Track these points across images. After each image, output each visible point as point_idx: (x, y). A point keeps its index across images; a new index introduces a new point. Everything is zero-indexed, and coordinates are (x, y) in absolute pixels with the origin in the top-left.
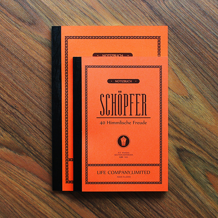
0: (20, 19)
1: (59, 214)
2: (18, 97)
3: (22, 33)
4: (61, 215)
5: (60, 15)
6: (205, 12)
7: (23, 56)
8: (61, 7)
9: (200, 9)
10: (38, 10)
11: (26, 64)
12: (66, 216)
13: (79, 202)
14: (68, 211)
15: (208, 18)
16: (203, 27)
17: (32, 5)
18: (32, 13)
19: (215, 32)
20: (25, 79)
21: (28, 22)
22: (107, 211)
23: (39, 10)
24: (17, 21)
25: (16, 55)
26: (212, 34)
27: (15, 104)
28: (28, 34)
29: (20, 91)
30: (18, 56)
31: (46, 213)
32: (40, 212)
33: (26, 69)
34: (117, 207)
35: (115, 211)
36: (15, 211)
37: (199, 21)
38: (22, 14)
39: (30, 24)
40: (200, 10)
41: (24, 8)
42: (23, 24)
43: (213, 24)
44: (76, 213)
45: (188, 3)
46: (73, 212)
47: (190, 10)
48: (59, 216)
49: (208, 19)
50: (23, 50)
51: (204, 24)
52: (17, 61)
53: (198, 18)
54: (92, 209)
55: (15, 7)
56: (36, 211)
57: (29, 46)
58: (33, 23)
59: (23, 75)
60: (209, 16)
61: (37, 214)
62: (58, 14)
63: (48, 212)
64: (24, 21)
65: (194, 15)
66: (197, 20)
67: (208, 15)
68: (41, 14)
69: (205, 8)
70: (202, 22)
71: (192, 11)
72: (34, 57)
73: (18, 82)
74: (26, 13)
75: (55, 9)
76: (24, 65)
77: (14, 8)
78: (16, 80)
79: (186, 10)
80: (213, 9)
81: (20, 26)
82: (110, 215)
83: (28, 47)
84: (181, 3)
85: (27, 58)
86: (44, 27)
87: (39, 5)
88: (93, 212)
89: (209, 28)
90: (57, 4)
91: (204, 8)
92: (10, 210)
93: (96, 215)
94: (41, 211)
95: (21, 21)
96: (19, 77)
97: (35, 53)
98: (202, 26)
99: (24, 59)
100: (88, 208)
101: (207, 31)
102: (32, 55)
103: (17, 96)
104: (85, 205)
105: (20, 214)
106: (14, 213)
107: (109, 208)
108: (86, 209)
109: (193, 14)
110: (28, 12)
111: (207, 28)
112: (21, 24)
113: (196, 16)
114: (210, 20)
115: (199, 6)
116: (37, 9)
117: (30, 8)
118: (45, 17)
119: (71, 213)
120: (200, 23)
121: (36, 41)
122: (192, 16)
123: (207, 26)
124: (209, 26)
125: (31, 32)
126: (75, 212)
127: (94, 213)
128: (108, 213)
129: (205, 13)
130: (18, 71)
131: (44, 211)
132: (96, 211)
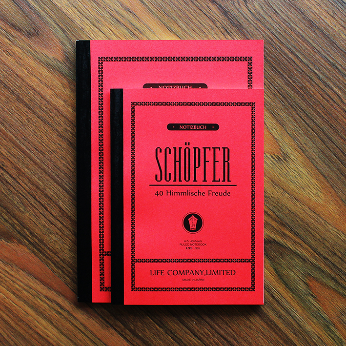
0: (14, 26)
1: (68, 338)
2: (7, 150)
3: (16, 49)
4: (70, 340)
5: (78, 21)
6: (313, 22)
7: (17, 86)
8: (80, 8)
9: (304, 16)
10: (43, 13)
11: (21, 97)
12: (79, 341)
13: (101, 319)
14: (83, 333)
15: (317, 32)
16: (309, 47)
17: (34, 4)
18: (34, 16)
19: (328, 55)
20: (19, 121)
21: (26, 31)
22: (146, 336)
23: (45, 12)
24: (10, 30)
25: (5, 82)
26: (322, 58)
27: (3, 160)
28: (27, 51)
29: (11, 140)
30: (9, 84)
31: (48, 336)
32: (38, 333)
33: (21, 106)
34: (161, 330)
35: (158, 335)
37: (302, 37)
38: (18, 19)
39: (29, 34)
40: (304, 18)
41: (21, 9)
42: (19, 34)
43: (324, 41)
44: (96, 337)
45: (285, 7)
46: (90, 335)
47: (288, 18)
48: (68, 340)
49: (316, 34)
50: (17, 75)
51: (310, 41)
52: (7, 93)
53: (300, 32)
54: (122, 331)
55: (7, 7)
56: (31, 332)
57: (27, 69)
58: (34, 33)
59: (16, 115)
60: (318, 29)
61: (32, 337)
62: (75, 20)
63: (51, 335)
64: (19, 30)
65: (294, 26)
66: (299, 35)
67: (318, 27)
68: (48, 19)
69: (313, 15)
70: (307, 38)
71: (291, 21)
72: (35, 86)
73: (8, 126)
74: (24, 17)
75: (70, 12)
76: (19, 99)
77: (5, 8)
78: (4, 122)
79: (282, 18)
80: (326, 17)
81: (13, 37)
82: (150, 342)
83: (25, 71)
84: (274, 7)
85: (23, 89)
86: (52, 40)
87: (45, 4)
88: (122, 335)
89: (317, 48)
90: (74, 4)
91: (311, 16)
93: (128, 341)
94: (40, 332)
95: (16, 29)
96: (9, 117)
97: (37, 80)
98: (307, 45)
99: (18, 90)
100: (116, 330)
101: (315, 52)
102: (32, 84)
103: (5, 149)
104: (110, 324)
105: (5, 336)
107: (148, 330)
108: (112, 331)
109: (292, 25)
110: (27, 16)
111: (314, 47)
112: (15, 35)
113: (297, 28)
114: (321, 36)
115: (302, 13)
116: (42, 11)
117: (30, 9)
118: (54, 24)
119: (88, 338)
120: (304, 40)
121: (39, 61)
122: (292, 29)
123: (314, 45)
124: (318, 46)
125: (31, 47)
126: (94, 335)
127: (125, 338)
128: (147, 338)
129: (311, 24)
130: (9, 108)
131: (44, 332)
132: (128, 335)
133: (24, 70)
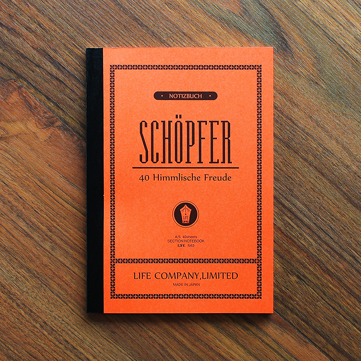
13: (297, 334)
14: (276, 351)
22: (353, 351)
31: (233, 358)
36: (169, 355)
54: (324, 347)
56: (212, 354)
57: (194, 25)
63: (237, 356)
92: (160, 353)
94: (223, 353)
97: (209, 39)
100: (316, 345)
104: (309, 339)
106: (168, 358)
107: (356, 344)
119: (283, 357)
121: (210, 15)
126: (289, 353)
127: (327, 355)
131: (228, 353)
132: (331, 351)
133: (192, 26)
